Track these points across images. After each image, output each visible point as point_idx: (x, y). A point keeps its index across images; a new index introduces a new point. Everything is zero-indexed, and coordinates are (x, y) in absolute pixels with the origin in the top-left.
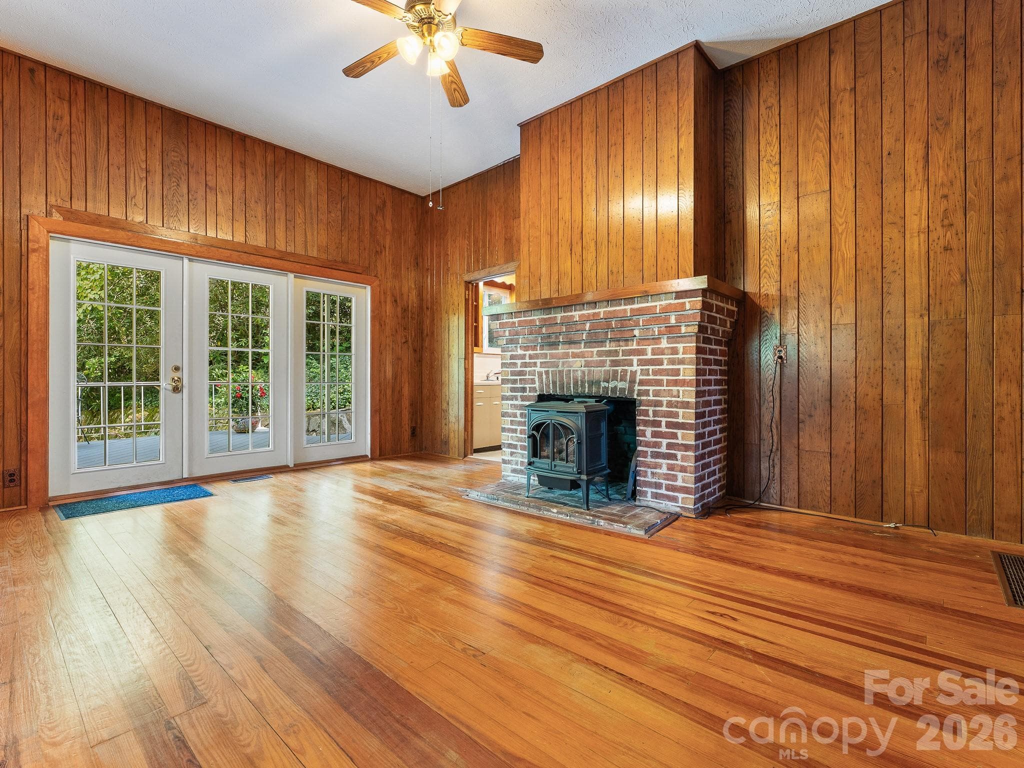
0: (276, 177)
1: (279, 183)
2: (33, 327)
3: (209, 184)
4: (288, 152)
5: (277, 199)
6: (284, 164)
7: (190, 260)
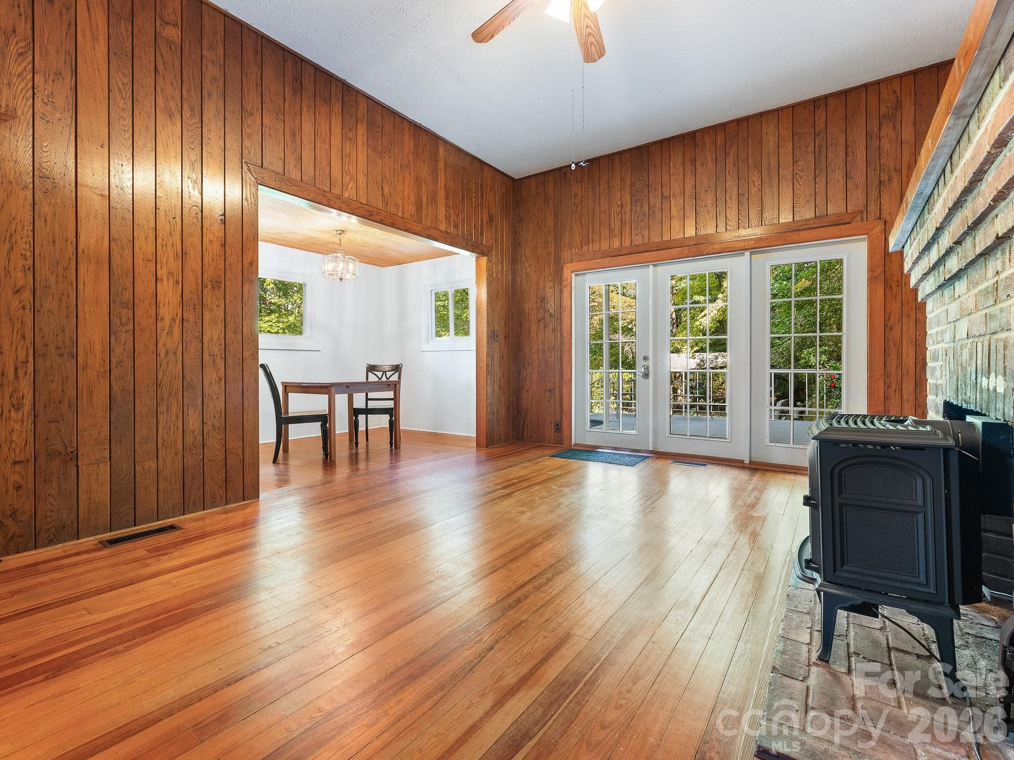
0: (726, 154)
1: (731, 159)
2: (565, 335)
3: (665, 195)
4: (738, 121)
5: (728, 177)
6: (736, 136)
7: (655, 266)
